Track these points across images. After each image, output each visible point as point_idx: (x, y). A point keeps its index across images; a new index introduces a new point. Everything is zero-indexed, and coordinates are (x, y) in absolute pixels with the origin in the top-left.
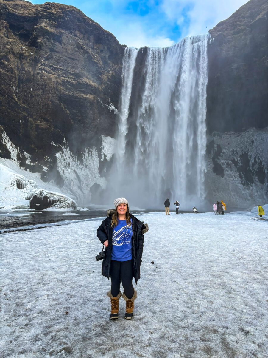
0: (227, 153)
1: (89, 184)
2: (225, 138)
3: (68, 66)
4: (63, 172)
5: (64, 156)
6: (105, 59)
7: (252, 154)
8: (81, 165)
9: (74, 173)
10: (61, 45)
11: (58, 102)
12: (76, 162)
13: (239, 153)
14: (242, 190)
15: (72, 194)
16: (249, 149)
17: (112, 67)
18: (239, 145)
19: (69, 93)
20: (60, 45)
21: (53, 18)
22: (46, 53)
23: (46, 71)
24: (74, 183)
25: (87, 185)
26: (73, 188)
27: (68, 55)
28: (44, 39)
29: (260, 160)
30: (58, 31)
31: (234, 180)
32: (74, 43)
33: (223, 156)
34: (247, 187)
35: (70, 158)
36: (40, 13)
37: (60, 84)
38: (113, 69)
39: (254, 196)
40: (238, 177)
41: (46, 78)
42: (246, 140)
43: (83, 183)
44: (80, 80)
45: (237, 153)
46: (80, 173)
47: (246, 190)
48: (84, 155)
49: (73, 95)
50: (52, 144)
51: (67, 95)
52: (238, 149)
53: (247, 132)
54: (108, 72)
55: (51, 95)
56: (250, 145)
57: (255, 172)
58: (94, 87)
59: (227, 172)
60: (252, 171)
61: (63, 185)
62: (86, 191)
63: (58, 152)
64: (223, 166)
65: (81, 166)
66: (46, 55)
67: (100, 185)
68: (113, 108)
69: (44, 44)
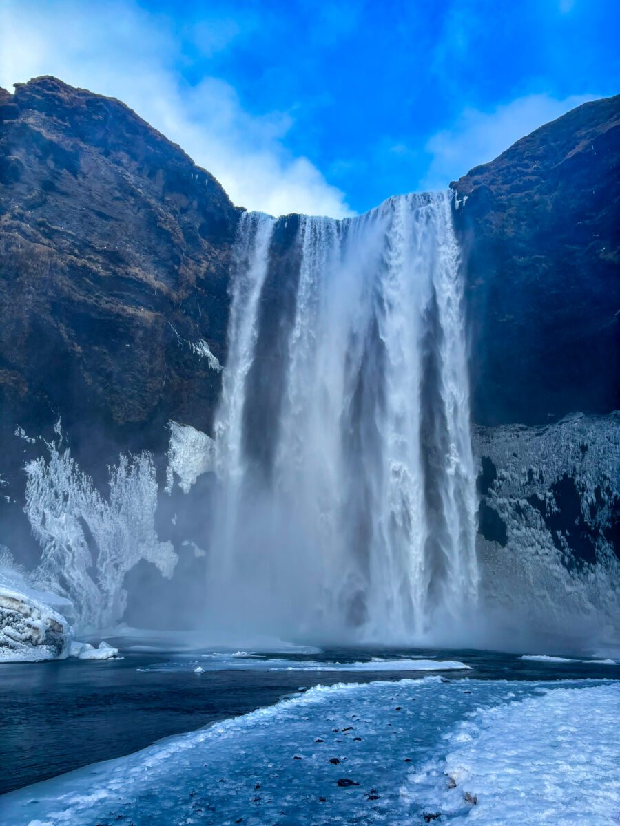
0: (513, 478)
1: (122, 563)
2: (504, 439)
3: (90, 231)
4: (44, 522)
5: (52, 471)
6: (191, 230)
7: (587, 481)
8: (103, 502)
9: (76, 526)
10: (76, 178)
11: (51, 319)
12: (88, 493)
13: (549, 479)
14: (563, 582)
15: (63, 591)
16: (577, 467)
17: (208, 252)
18: (545, 459)
19: (86, 299)
20: (73, 178)
21: (59, 109)
22: (30, 190)
23: (23, 233)
24: (74, 557)
25: (116, 566)
26: (68, 573)
27: (92, 205)
28: (29, 154)
29: (613, 497)
30: (71, 143)
31: (540, 552)
32: (112, 178)
33: (500, 486)
34: (578, 573)
35: (71, 481)
36: (26, 96)
37: (62, 271)
38: (209, 257)
39: (604, 601)
40: (549, 545)
41: (20, 250)
42: (563, 444)
43: (104, 560)
44: (120, 269)
45: (541, 477)
46: (97, 527)
47: (578, 582)
48: (113, 474)
49: (96, 304)
50: (16, 433)
51: (79, 302)
52: (544, 468)
53: (563, 423)
54: (199, 262)
55: (29, 297)
56: (578, 458)
57: (600, 531)
58: (159, 290)
59: (515, 531)
60: (590, 527)
61: (39, 562)
62: (112, 584)
63: (35, 460)
64: (504, 516)
65: (103, 505)
66: (30, 195)
67: (157, 566)
68: (207, 351)
69: (26, 167)
